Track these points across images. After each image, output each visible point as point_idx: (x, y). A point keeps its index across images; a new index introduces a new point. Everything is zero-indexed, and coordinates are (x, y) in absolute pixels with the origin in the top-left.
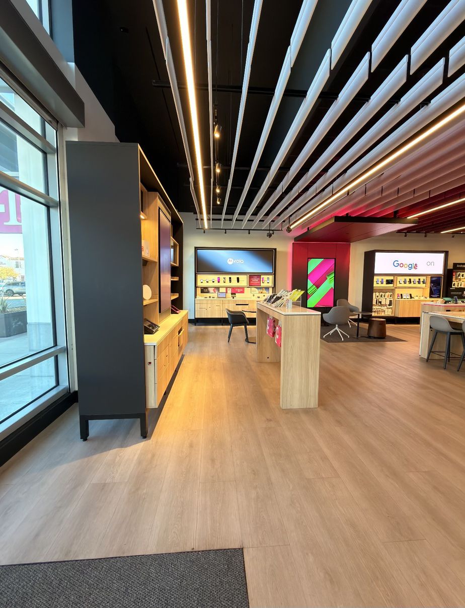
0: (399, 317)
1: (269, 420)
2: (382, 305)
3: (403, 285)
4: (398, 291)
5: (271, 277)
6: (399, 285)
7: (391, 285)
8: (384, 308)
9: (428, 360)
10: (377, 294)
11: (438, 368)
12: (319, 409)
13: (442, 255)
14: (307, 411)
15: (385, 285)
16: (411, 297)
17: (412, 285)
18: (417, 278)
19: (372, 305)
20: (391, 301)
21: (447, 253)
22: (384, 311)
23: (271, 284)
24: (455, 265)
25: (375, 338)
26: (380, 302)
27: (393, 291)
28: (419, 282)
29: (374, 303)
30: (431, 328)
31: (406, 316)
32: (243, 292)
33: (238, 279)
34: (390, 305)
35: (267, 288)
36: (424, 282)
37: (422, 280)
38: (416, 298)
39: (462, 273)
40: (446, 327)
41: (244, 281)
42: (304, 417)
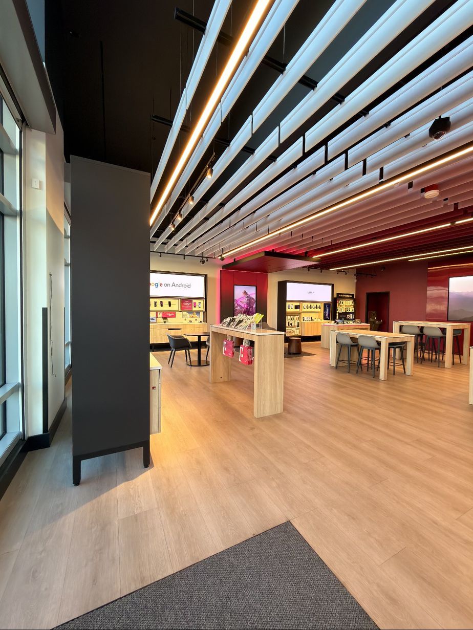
0: (305, 335)
1: (252, 429)
2: (292, 327)
3: (306, 310)
4: (303, 315)
5: (202, 302)
6: (303, 310)
7: (298, 310)
8: (294, 329)
9: (337, 367)
10: (289, 317)
11: (344, 372)
12: (284, 413)
13: (330, 287)
14: (277, 416)
15: (294, 310)
16: (312, 320)
17: (312, 310)
18: (315, 304)
19: (285, 327)
20: (298, 323)
21: (333, 285)
22: (294, 332)
23: (202, 309)
24: (338, 294)
25: (294, 354)
26: (291, 324)
27: (299, 314)
28: (317, 308)
29: (287, 325)
30: (337, 342)
31: (310, 335)
32: (174, 316)
33: (170, 303)
34: (298, 326)
35: (198, 313)
36: (320, 308)
37: (318, 306)
38: (315, 321)
39: (342, 301)
40: (348, 341)
41: (176, 305)
42: (277, 421)
